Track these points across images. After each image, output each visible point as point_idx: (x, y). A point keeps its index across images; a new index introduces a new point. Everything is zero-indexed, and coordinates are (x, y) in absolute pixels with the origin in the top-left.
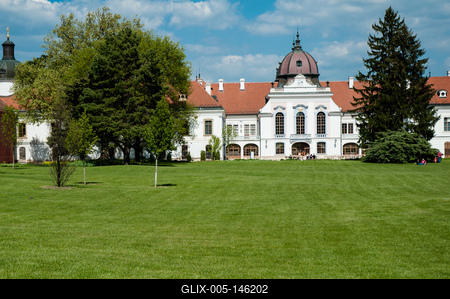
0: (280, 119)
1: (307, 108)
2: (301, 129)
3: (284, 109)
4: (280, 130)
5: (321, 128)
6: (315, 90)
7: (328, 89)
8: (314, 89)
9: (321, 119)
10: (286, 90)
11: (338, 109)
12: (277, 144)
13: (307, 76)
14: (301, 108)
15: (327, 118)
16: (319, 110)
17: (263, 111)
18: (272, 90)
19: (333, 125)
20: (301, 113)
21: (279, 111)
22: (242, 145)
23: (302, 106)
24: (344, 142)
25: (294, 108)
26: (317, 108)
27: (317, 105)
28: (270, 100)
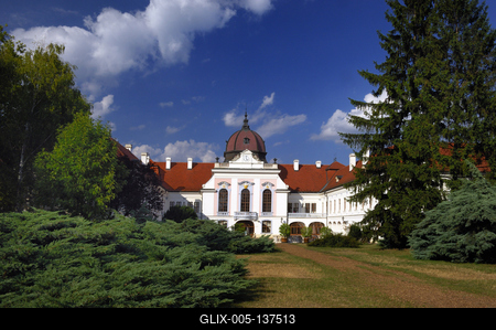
0: (223, 196)
1: (253, 184)
2: (245, 205)
3: (229, 185)
4: (223, 207)
5: (267, 206)
6: (262, 166)
7: (275, 166)
8: (260, 165)
9: (267, 196)
10: (231, 166)
11: (285, 187)
13: (254, 153)
14: (246, 184)
15: (273, 195)
16: (265, 188)
17: (206, 186)
18: (217, 165)
20: (246, 190)
21: (222, 187)
23: (248, 182)
24: (291, 221)
25: (239, 184)
26: (264, 185)
27: (263, 182)
28: (214, 175)
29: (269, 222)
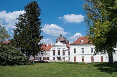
0: (54, 51)
2: (59, 54)
3: (55, 49)
4: (54, 54)
5: (64, 54)
6: (62, 44)
7: (65, 44)
9: (64, 51)
10: (56, 45)
12: (53, 57)
13: (61, 41)
14: (59, 49)
17: (51, 49)
22: (46, 57)
25: (57, 49)
27: (63, 48)
28: (52, 47)
29: (64, 57)
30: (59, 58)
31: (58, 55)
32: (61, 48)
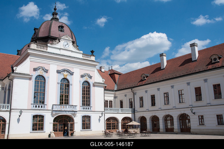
0: (40, 83)
1: (72, 74)
2: (64, 99)
3: (46, 71)
5: (86, 100)
7: (93, 58)
9: (85, 88)
10: (49, 50)
12: (35, 117)
14: (65, 73)
15: (92, 88)
16: (85, 79)
18: (33, 46)
19: (98, 96)
20: (65, 79)
21: (40, 72)
23: (68, 71)
24: (108, 116)
25: (58, 72)
26: (82, 76)
27: (83, 73)
28: (29, 57)
29: (90, 117)
30: (63, 122)
31: (61, 103)
32: (78, 71)
